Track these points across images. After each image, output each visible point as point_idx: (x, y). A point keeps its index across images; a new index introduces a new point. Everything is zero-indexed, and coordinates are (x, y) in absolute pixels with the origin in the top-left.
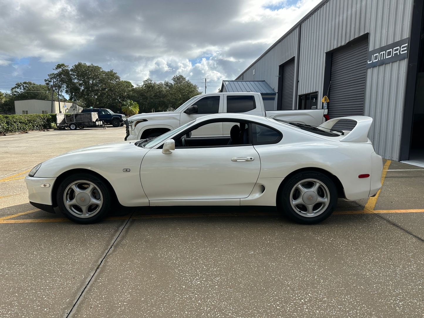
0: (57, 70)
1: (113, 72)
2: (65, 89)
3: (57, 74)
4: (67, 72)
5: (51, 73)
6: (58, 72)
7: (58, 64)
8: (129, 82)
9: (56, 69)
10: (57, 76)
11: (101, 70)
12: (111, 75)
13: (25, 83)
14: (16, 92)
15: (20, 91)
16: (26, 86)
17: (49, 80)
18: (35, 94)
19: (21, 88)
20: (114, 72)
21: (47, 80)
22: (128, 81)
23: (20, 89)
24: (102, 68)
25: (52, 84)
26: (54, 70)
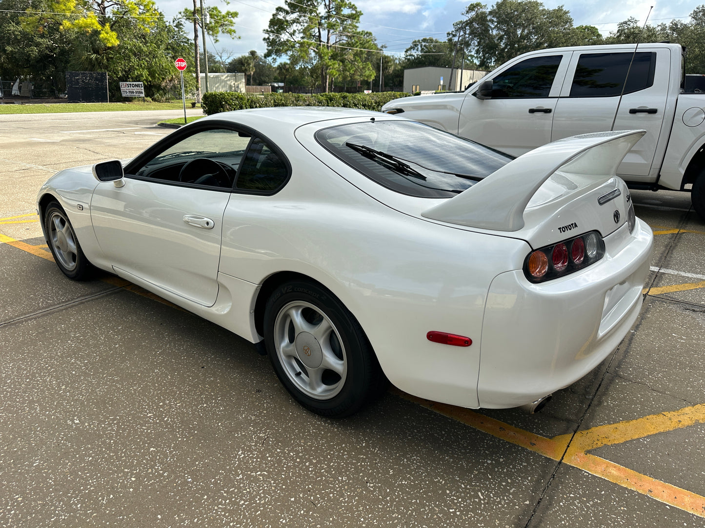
0: (467, 15)
1: (562, 10)
2: (476, 48)
3: (467, 21)
4: (482, 17)
5: (458, 21)
6: (468, 19)
7: (472, 5)
8: (594, 28)
9: (467, 12)
10: (467, 25)
11: (541, 8)
12: (557, 17)
13: (424, 40)
14: (411, 55)
15: (416, 53)
16: (425, 46)
17: (454, 33)
18: (435, 59)
19: (418, 48)
20: (564, 10)
21: (450, 33)
22: (591, 26)
23: (417, 50)
24: (543, 4)
25: (457, 40)
26: (463, 14)
